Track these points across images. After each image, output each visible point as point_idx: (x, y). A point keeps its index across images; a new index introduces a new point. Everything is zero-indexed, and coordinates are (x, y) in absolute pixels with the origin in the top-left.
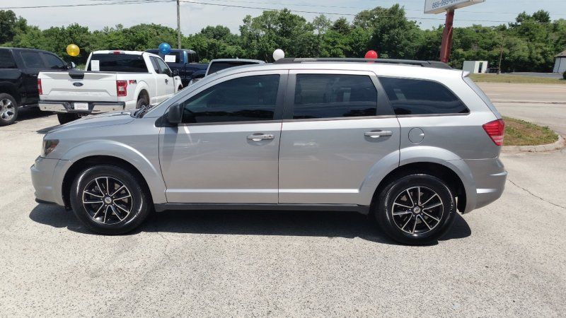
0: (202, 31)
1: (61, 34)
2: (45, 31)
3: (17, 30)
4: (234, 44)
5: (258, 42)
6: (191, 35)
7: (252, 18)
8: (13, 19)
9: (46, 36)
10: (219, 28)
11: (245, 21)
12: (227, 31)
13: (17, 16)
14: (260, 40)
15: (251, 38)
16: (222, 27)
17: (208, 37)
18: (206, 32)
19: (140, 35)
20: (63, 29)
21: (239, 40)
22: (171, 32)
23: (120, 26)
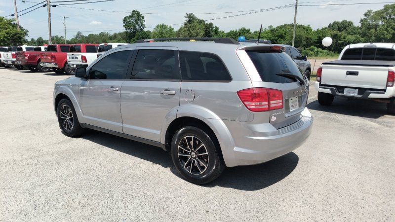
0: (329, 26)
1: (234, 35)
2: (227, 33)
3: (213, 34)
4: (355, 34)
5: (376, 30)
6: (318, 29)
7: (373, 12)
8: (212, 28)
9: (227, 36)
10: (344, 23)
11: (366, 15)
12: (351, 23)
13: (214, 26)
14: (378, 29)
15: (369, 27)
16: (346, 22)
17: (333, 30)
18: (332, 26)
19: (282, 32)
20: (236, 31)
21: (360, 30)
22: (304, 29)
23: (271, 27)
